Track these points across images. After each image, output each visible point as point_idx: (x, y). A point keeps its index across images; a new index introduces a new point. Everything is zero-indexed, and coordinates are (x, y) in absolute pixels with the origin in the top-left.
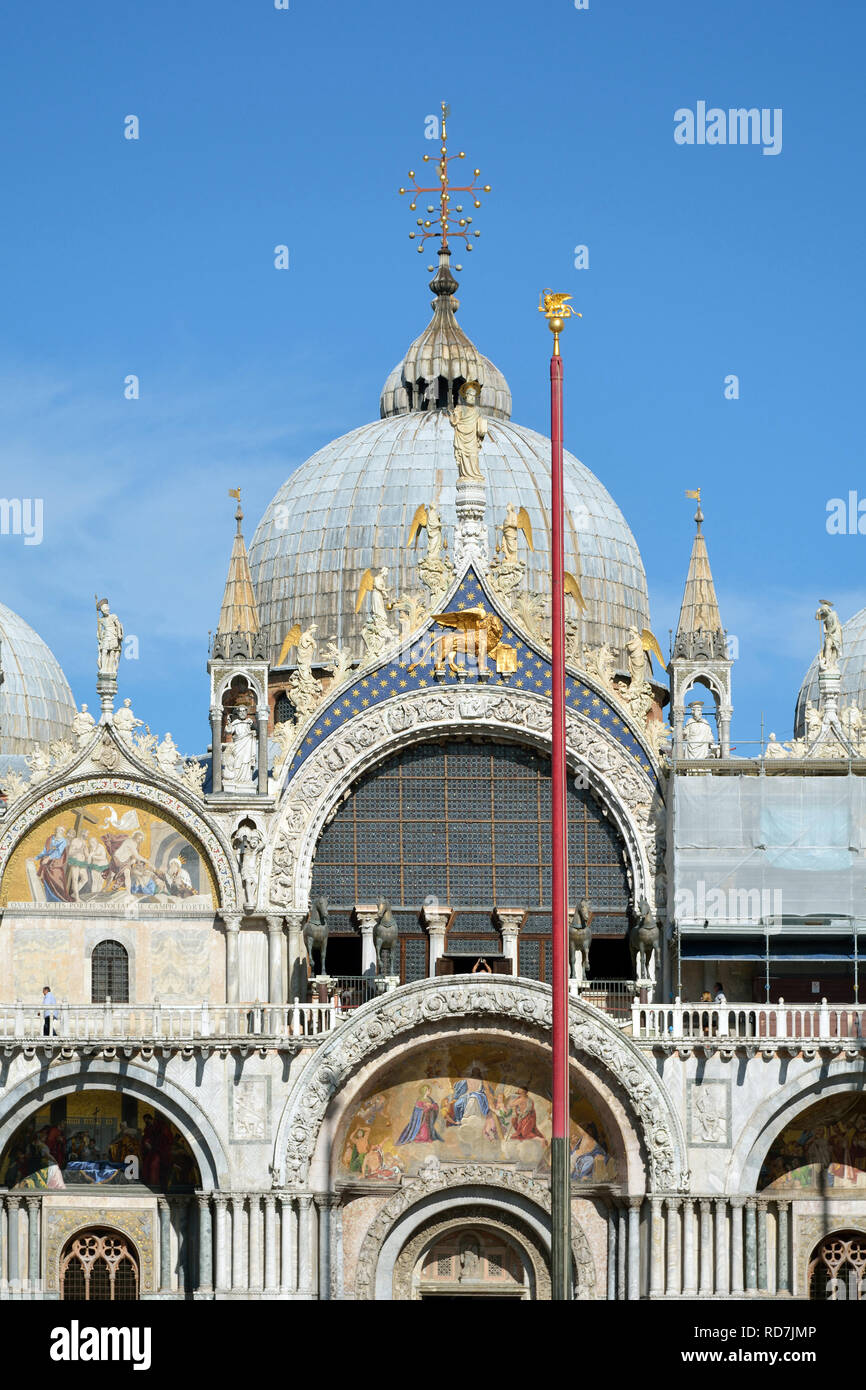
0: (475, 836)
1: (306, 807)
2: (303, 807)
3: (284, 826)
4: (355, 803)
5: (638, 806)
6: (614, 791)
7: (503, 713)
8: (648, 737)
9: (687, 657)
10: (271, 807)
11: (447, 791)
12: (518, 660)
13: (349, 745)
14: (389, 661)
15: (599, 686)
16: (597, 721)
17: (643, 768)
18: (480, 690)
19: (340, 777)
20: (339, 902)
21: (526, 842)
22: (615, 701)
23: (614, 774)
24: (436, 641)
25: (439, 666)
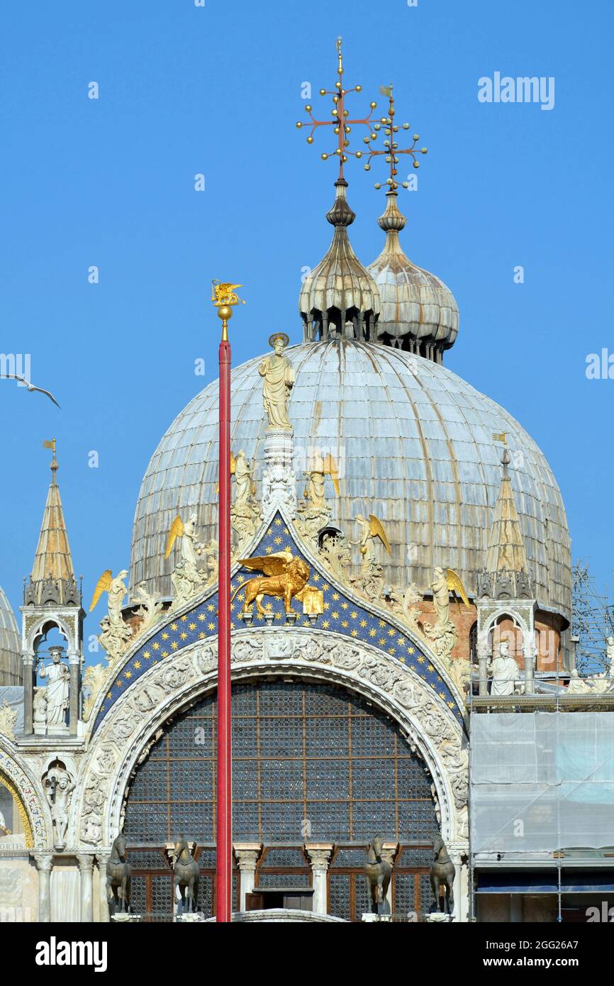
0: (287, 773)
1: (117, 748)
2: (114, 747)
3: (94, 766)
4: (167, 743)
5: (444, 741)
6: (420, 728)
7: (310, 653)
8: (453, 675)
9: (491, 596)
10: (80, 748)
11: (258, 730)
12: (324, 602)
13: (158, 687)
14: (197, 604)
15: (404, 626)
16: (403, 660)
17: (448, 705)
18: (287, 631)
19: (150, 718)
20: (151, 839)
21: (337, 779)
22: (420, 640)
23: (420, 711)
24: (243, 584)
25: (246, 609)
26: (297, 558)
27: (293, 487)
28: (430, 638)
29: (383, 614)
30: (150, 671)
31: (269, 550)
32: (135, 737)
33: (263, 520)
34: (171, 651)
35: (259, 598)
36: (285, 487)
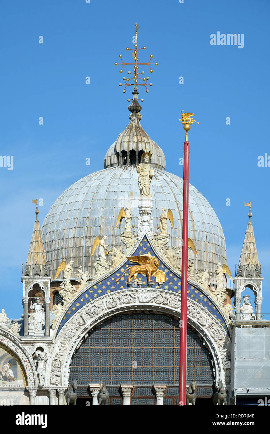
0: (145, 354)
2: (66, 342)
3: (57, 350)
4: (90, 340)
5: (219, 341)
6: (208, 334)
7: (159, 300)
8: (224, 311)
9: (243, 276)
10: (51, 342)
11: (132, 334)
12: (166, 277)
13: (87, 314)
14: (106, 277)
15: (203, 289)
16: (202, 304)
17: (222, 324)
18: (148, 290)
19: (83, 328)
20: (82, 383)
21: (168, 357)
22: (210, 295)
23: (208, 327)
24: (128, 268)
25: (130, 279)
26: (154, 257)
27: (152, 225)
28: (214, 294)
29: (193, 283)
30: (84, 307)
31: (140, 253)
32: (76, 337)
33: (138, 239)
34: (94, 299)
35: (136, 275)
36: (148, 225)
